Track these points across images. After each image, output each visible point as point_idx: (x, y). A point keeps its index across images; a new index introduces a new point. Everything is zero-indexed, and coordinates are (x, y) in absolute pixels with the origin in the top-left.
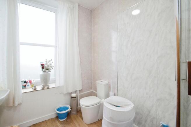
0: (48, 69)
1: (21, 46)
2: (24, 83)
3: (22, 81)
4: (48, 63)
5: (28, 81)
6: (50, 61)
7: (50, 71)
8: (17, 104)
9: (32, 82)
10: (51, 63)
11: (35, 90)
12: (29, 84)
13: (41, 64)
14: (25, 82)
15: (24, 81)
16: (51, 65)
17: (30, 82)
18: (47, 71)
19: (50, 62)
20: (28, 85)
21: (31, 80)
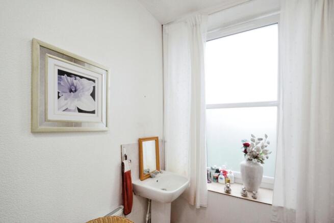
0: (256, 157)
1: (208, 112)
2: (216, 172)
3: (214, 168)
4: (257, 144)
5: (222, 172)
6: (262, 139)
7: (262, 162)
8: (199, 205)
9: (228, 175)
10: (266, 144)
11: (228, 192)
12: (223, 177)
13: (244, 143)
14: (218, 171)
15: (217, 168)
16: (265, 149)
17: (225, 173)
18: (255, 161)
19: (261, 142)
20: (221, 178)
21: (227, 170)
